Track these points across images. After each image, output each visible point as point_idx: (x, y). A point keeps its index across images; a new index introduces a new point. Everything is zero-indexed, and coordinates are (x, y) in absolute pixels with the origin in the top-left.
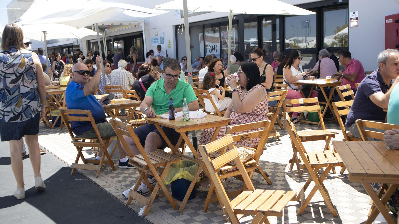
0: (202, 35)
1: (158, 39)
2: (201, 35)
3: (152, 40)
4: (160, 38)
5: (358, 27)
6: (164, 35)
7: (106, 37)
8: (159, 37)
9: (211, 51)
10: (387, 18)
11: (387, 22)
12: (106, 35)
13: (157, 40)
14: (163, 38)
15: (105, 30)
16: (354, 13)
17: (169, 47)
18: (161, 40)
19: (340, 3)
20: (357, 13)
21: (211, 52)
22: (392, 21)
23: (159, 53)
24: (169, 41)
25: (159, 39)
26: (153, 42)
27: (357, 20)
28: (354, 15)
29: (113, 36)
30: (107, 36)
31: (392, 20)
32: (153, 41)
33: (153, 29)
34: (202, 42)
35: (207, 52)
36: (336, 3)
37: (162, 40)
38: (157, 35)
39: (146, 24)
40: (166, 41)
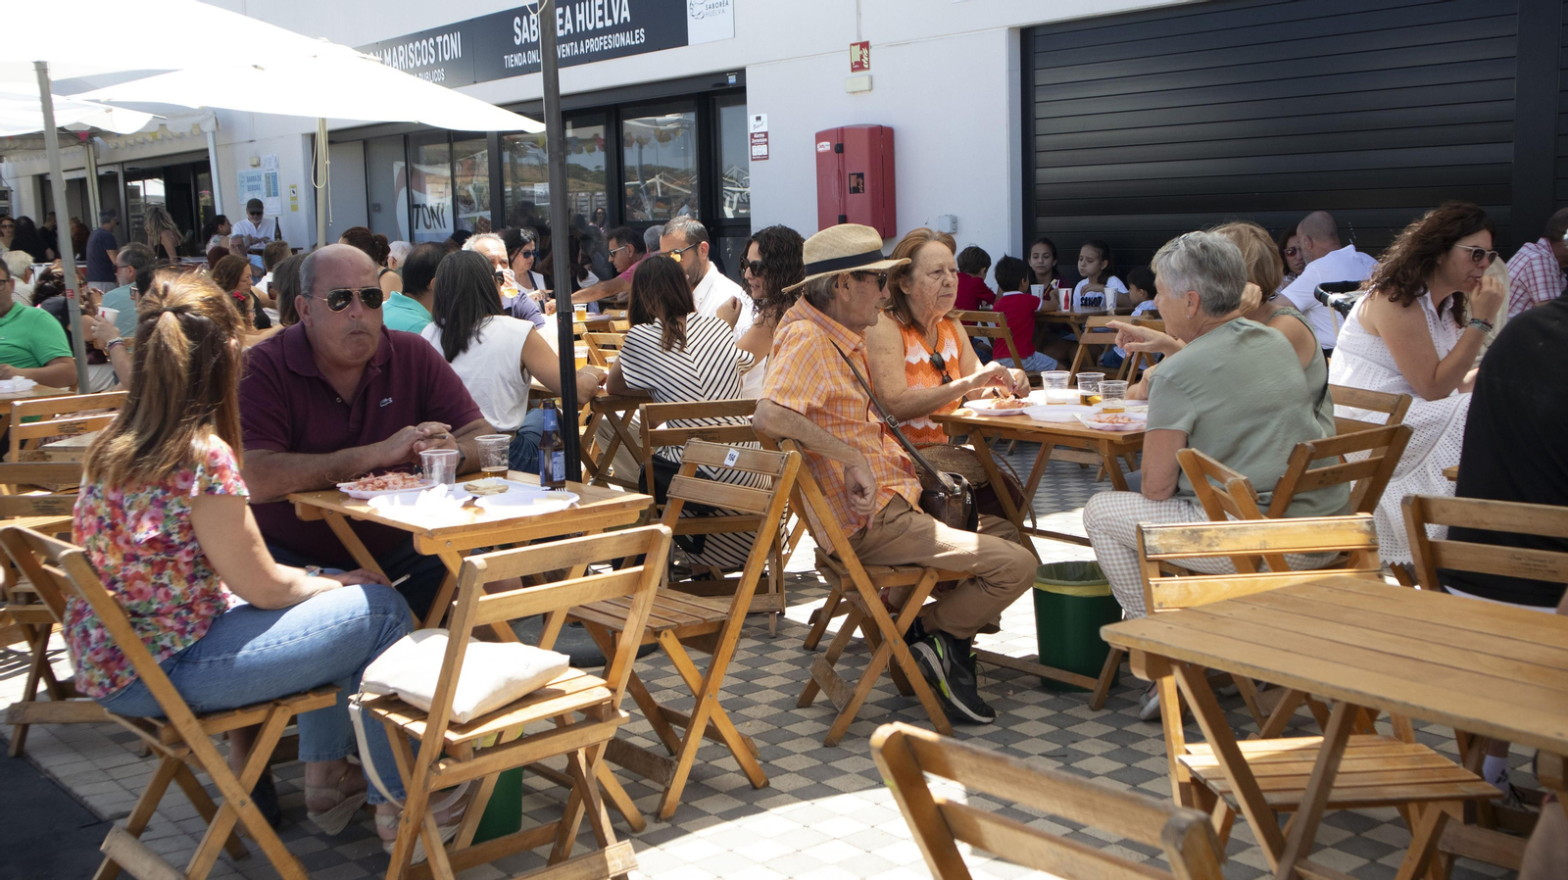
0: (402, 168)
1: (259, 177)
2: (398, 167)
3: (242, 182)
4: (267, 177)
5: (767, 159)
6: (278, 166)
7: (97, 166)
8: (262, 171)
9: (428, 224)
10: (820, 137)
11: (820, 150)
12: (96, 158)
13: (256, 183)
14: (275, 176)
15: (92, 142)
16: (758, 118)
17: (294, 208)
18: (269, 183)
19: (732, 84)
20: (764, 117)
21: (428, 227)
22: (828, 148)
23: (257, 228)
24: (293, 187)
25: (263, 178)
26: (246, 188)
27: (766, 140)
28: (759, 123)
29: (122, 163)
30: (99, 162)
31: (828, 143)
32: (246, 184)
33: (246, 142)
34: (403, 193)
35: (417, 228)
36: (723, 85)
37: (272, 181)
38: (255, 163)
39: (220, 127)
40: (283, 186)
